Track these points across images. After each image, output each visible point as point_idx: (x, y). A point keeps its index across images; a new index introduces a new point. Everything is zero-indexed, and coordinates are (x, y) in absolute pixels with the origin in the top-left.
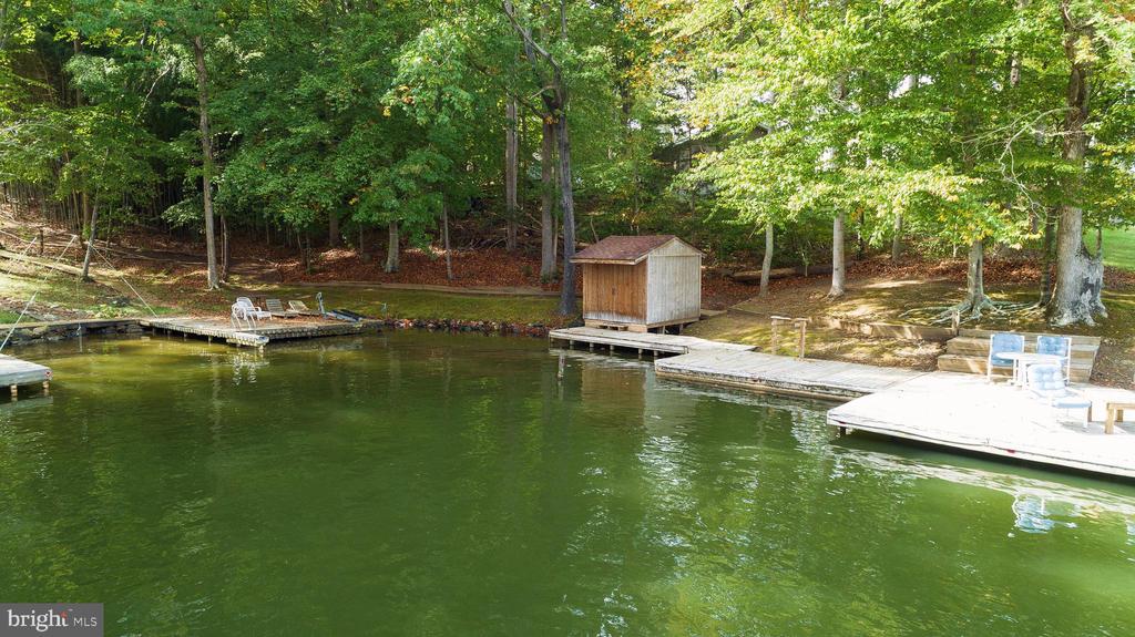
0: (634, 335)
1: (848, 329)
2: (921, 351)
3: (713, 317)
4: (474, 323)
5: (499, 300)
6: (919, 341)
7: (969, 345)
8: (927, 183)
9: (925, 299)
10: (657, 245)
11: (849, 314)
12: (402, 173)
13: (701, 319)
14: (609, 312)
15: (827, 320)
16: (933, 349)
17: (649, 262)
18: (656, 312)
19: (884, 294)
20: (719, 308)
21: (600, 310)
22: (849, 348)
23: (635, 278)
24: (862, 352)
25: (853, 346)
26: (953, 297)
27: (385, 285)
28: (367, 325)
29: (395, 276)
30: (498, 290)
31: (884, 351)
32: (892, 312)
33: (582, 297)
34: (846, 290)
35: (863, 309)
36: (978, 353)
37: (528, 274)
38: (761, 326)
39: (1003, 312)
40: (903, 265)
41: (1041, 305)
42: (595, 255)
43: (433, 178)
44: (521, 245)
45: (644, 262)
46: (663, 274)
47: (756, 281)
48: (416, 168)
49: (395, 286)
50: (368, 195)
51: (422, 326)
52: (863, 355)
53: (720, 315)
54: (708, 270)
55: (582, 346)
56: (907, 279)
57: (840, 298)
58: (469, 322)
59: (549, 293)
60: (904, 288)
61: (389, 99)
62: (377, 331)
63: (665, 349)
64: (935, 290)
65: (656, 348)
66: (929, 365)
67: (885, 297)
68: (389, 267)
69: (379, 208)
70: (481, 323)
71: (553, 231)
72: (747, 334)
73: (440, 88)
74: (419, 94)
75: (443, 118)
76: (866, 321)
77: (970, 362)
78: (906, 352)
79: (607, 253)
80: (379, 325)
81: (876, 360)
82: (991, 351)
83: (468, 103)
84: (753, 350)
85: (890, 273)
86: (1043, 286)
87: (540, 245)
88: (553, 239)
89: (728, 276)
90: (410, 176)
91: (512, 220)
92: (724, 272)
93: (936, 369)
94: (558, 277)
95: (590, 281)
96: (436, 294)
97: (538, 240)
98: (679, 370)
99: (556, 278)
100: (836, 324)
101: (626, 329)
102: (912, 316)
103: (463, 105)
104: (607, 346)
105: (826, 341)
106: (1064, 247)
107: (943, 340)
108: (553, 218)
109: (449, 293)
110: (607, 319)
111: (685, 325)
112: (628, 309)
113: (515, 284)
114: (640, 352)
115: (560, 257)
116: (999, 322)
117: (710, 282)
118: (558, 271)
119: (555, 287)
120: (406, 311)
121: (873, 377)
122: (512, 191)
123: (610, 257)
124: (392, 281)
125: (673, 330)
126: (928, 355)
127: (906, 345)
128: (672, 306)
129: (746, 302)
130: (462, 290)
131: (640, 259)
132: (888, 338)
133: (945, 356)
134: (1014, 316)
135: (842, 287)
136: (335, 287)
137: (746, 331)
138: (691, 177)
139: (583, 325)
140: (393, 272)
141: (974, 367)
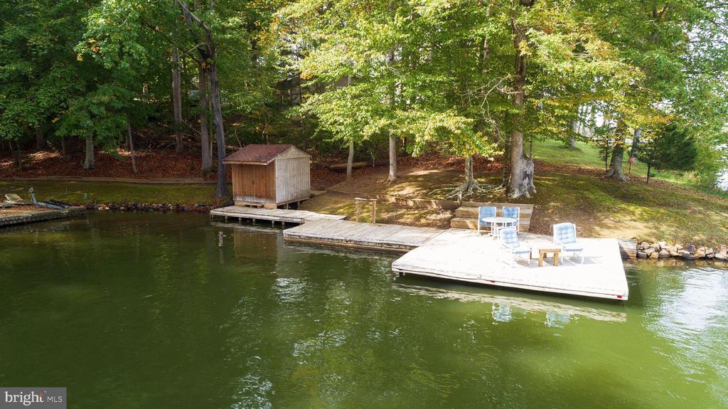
0: (268, 211)
1: (400, 203)
2: (441, 216)
3: (318, 195)
4: (155, 205)
5: (174, 187)
6: (440, 210)
7: (468, 212)
8: (443, 121)
9: (442, 182)
10: (282, 151)
11: (400, 193)
12: (94, 101)
13: (311, 197)
14: (251, 196)
15: (388, 197)
16: (448, 215)
17: (276, 163)
18: (282, 195)
19: (419, 179)
20: (322, 189)
21: (244, 194)
22: (401, 216)
23: (267, 172)
24: (408, 218)
25: (403, 214)
26: (457, 181)
27: (85, 179)
28: (73, 211)
29: (93, 171)
30: (172, 180)
31: (421, 217)
32: (424, 191)
33: (231, 184)
34: (398, 177)
35: (408, 190)
36: (472, 216)
37: (193, 169)
38: (348, 202)
39: (484, 191)
40: (429, 160)
41: (504, 186)
42: (240, 159)
43: (118, 105)
44: (186, 147)
45: (273, 164)
46: (286, 170)
47: (344, 170)
48: (105, 99)
49: (92, 179)
50: (67, 116)
51: (116, 209)
52: (409, 220)
53: (322, 194)
54: (314, 163)
55: (234, 220)
56: (432, 169)
57: (395, 182)
58: (151, 204)
59: (209, 181)
60: (431, 174)
61: (80, 48)
62: (81, 215)
63: (290, 220)
64: (447, 176)
65: (283, 220)
66: (446, 225)
67: (420, 181)
68: (87, 165)
69: (77, 126)
70: (160, 205)
71: (209, 138)
72: (340, 208)
73: (120, 43)
74: (104, 46)
75: (125, 64)
76: (410, 198)
77: (468, 222)
78: (433, 217)
79: (248, 157)
80: (81, 210)
81: (417, 223)
82: (479, 216)
83: (143, 54)
84: (345, 219)
85: (422, 165)
86: (504, 175)
87: (200, 148)
88: (209, 143)
89: (326, 167)
90: (101, 104)
91: (179, 130)
92: (324, 165)
93: (450, 227)
94: (214, 170)
95: (237, 175)
96: (125, 184)
97: (199, 144)
98: (300, 236)
99: (213, 171)
100: (393, 200)
101: (262, 207)
102: (435, 194)
103: (140, 55)
104: (251, 220)
105: (388, 211)
106: (515, 154)
107: (453, 209)
108: (208, 130)
109: (135, 183)
110: (249, 200)
111: (301, 202)
112: (264, 194)
113: (183, 175)
114: (273, 222)
115: (215, 156)
116: (482, 197)
117: (316, 171)
118: (214, 166)
119: (212, 178)
120: (103, 198)
121: (416, 235)
122: (178, 110)
123: (250, 160)
124: (90, 176)
125: (294, 206)
126: (445, 219)
127: (432, 212)
128: (292, 190)
129: (338, 185)
130: (145, 181)
131: (270, 161)
132: (423, 208)
133: (454, 219)
134: (490, 193)
135: (395, 175)
136: (44, 181)
137: (339, 205)
138: (302, 110)
139: (233, 204)
140: (90, 168)
141: (471, 226)
